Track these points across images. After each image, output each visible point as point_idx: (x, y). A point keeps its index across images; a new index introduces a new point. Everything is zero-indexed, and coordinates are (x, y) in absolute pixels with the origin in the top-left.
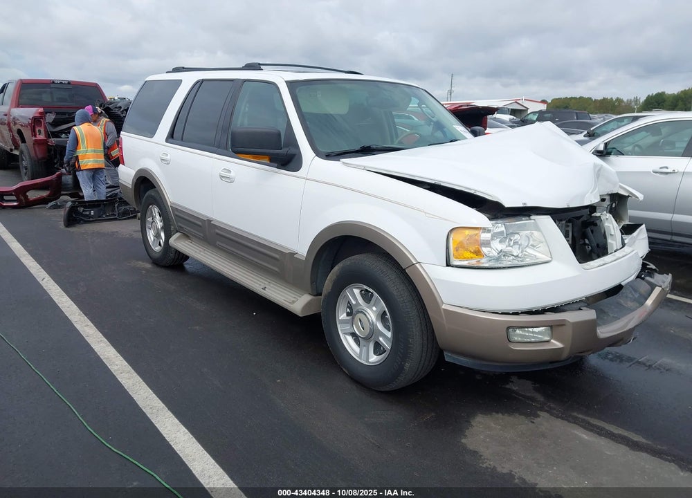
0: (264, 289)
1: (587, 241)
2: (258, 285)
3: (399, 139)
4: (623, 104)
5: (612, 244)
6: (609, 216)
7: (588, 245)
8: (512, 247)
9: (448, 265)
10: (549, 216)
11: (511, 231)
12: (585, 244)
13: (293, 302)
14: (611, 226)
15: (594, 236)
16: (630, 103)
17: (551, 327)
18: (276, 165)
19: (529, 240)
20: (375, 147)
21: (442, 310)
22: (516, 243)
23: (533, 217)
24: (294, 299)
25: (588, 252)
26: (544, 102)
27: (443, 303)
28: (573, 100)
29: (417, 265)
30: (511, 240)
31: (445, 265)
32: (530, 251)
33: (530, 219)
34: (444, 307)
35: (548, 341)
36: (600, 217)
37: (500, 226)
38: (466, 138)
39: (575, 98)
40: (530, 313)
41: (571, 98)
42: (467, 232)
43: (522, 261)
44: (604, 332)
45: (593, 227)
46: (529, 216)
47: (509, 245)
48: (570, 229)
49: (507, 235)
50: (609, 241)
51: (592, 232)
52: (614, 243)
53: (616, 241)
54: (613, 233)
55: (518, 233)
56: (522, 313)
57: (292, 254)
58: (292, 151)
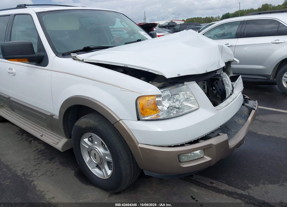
0: (42, 136)
1: (214, 88)
2: (38, 133)
3: (112, 41)
4: (214, 19)
5: (228, 89)
6: (224, 73)
7: (215, 90)
8: (175, 103)
9: (139, 120)
10: (195, 82)
11: (173, 94)
12: (213, 90)
13: (58, 143)
14: (227, 79)
15: (218, 85)
16: (216, 19)
17: (204, 150)
18: (35, 63)
19: (184, 97)
20: (92, 47)
21: (139, 148)
22: (177, 100)
23: (185, 83)
24: (58, 141)
25: (215, 94)
26: (183, 20)
27: (138, 143)
28: (194, 19)
29: (120, 121)
30: (174, 99)
31: (137, 120)
32: (186, 104)
33: (184, 85)
34: (140, 145)
35: (202, 157)
36: (220, 75)
37: (167, 92)
38: (147, 39)
39: (195, 18)
40: (191, 143)
41: (194, 18)
42: (147, 98)
43: (181, 112)
44: (232, 143)
45: (217, 81)
46: (183, 83)
47: (174, 102)
48: (206, 84)
49: (171, 96)
50: (226, 87)
51: (217, 83)
52: (229, 88)
53: (230, 87)
54: (228, 83)
55: (178, 94)
56: (186, 144)
57: (52, 116)
58: (42, 54)
